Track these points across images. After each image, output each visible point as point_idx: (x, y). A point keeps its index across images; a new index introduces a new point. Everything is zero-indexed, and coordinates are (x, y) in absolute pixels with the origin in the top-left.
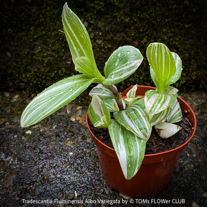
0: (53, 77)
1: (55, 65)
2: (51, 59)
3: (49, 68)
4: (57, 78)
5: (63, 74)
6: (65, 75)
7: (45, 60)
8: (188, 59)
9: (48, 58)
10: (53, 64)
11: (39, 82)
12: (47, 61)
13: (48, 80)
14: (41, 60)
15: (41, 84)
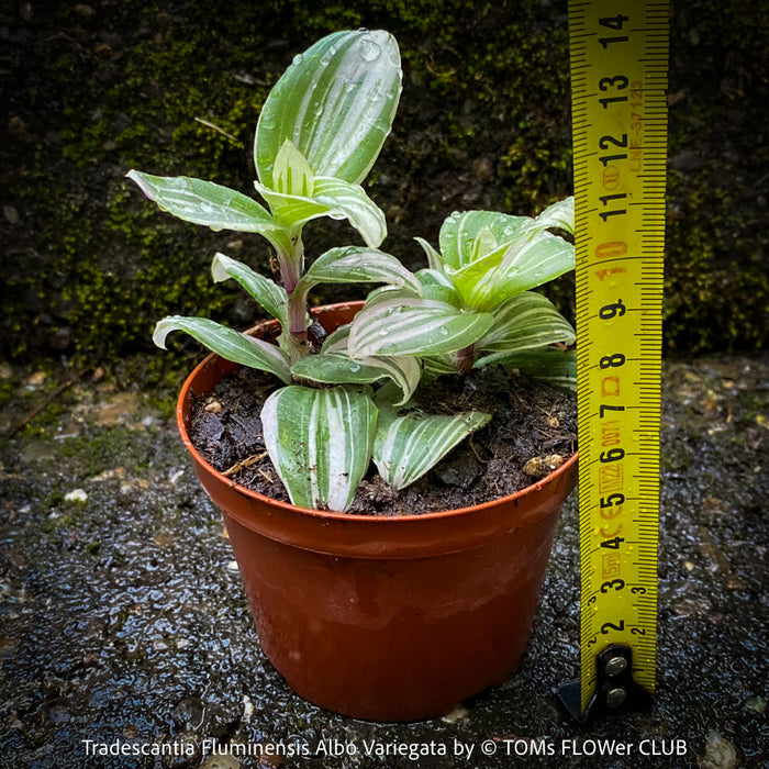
0: (176, 301)
1: (181, 254)
2: (170, 231)
3: (161, 266)
4: (189, 304)
5: (211, 291)
6: (219, 292)
7: (146, 236)
8: (677, 224)
9: (158, 227)
10: (175, 249)
11: (122, 322)
12: (151, 238)
13: (158, 310)
14: (129, 236)
15: (129, 328)
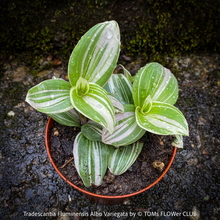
0: (35, 38)
1: (35, 24)
2: (31, 17)
3: (28, 28)
4: (39, 38)
5: (46, 35)
6: (49, 35)
7: (23, 19)
9: (27, 16)
10: (33, 22)
11: (17, 44)
12: (24, 20)
13: (29, 40)
14: (17, 19)
15: (20, 45)
